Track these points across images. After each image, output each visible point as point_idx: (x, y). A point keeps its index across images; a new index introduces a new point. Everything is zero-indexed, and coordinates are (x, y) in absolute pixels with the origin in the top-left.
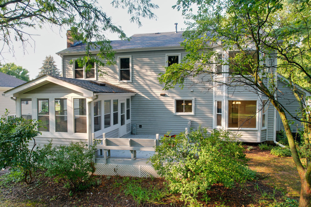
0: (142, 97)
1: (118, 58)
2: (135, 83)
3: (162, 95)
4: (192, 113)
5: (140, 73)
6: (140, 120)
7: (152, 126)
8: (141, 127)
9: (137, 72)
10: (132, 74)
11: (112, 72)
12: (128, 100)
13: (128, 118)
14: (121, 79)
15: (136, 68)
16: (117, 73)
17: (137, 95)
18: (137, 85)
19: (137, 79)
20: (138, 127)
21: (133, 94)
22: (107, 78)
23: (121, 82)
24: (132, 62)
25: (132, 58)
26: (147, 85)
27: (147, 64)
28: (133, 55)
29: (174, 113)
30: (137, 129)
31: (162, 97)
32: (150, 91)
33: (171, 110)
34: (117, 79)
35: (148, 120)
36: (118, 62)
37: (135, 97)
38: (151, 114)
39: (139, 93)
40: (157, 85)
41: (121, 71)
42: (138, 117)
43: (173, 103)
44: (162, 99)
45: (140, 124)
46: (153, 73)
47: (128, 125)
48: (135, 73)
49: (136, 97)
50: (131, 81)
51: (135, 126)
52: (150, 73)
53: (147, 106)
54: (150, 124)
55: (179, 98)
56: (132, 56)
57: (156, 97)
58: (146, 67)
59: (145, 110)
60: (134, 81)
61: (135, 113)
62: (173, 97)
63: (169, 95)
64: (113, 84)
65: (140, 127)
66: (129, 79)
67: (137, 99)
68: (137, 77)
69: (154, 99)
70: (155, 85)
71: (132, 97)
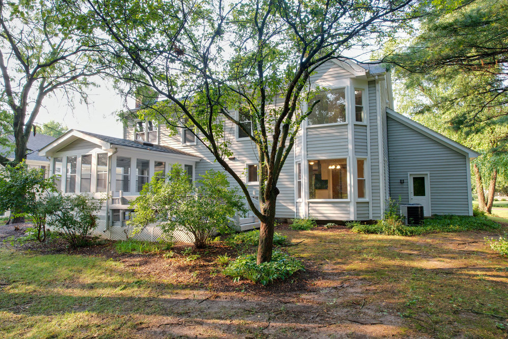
2: (200, 146)
3: (231, 159)
14: (184, 142)
16: (180, 134)
18: (202, 148)
21: (198, 160)
22: (169, 141)
29: (247, 182)
31: (231, 162)
34: (180, 141)
43: (245, 169)
48: (199, 133)
49: (200, 164)
50: (195, 143)
60: (198, 143)
62: (243, 162)
63: (239, 159)
66: (193, 141)
67: (202, 166)
71: (197, 163)
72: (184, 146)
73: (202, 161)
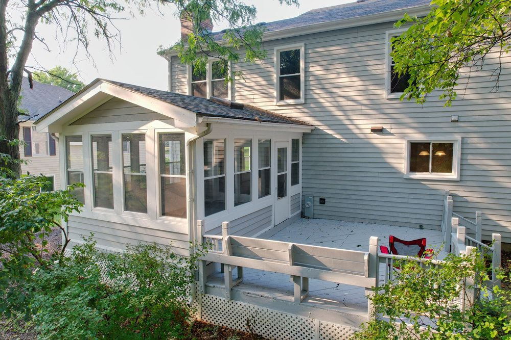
0: (327, 137)
1: (275, 52)
2: (312, 105)
3: (374, 131)
4: (454, 175)
5: (323, 82)
6: (322, 186)
7: (349, 202)
8: (324, 203)
9: (318, 79)
10: (305, 85)
11: (264, 83)
12: (295, 143)
13: (295, 181)
14: (282, 98)
15: (316, 70)
16: (272, 84)
17: (315, 130)
18: (317, 109)
19: (316, 96)
20: (318, 203)
21: (307, 130)
22: (251, 97)
23: (282, 103)
24: (305, 58)
25: (305, 49)
26: (340, 107)
27: (341, 59)
28: (308, 42)
29: (405, 173)
30: (315, 208)
31: (375, 135)
32: (347, 122)
33: (396, 165)
34: (273, 97)
35: (339, 187)
36: (275, 59)
37: (311, 135)
38: (348, 174)
39: (321, 128)
40: (363, 108)
41: (281, 79)
42: (318, 181)
43: (404, 149)
44: (377, 139)
45: (323, 196)
46: (355, 79)
47: (294, 197)
48: (312, 83)
49: (312, 137)
50: (302, 100)
51: (310, 200)
52: (347, 80)
53: (339, 155)
54: (344, 196)
55: (418, 137)
56: (305, 44)
57: (362, 136)
58: (339, 67)
59: (333, 164)
60: (308, 101)
61: (312, 172)
62: (403, 136)
63: (392, 131)
64: (264, 108)
65: (320, 203)
66: (298, 97)
67: (316, 141)
68: (318, 91)
69: (354, 141)
70: (360, 107)
71: (305, 135)
72: (279, 106)
73: (314, 132)
